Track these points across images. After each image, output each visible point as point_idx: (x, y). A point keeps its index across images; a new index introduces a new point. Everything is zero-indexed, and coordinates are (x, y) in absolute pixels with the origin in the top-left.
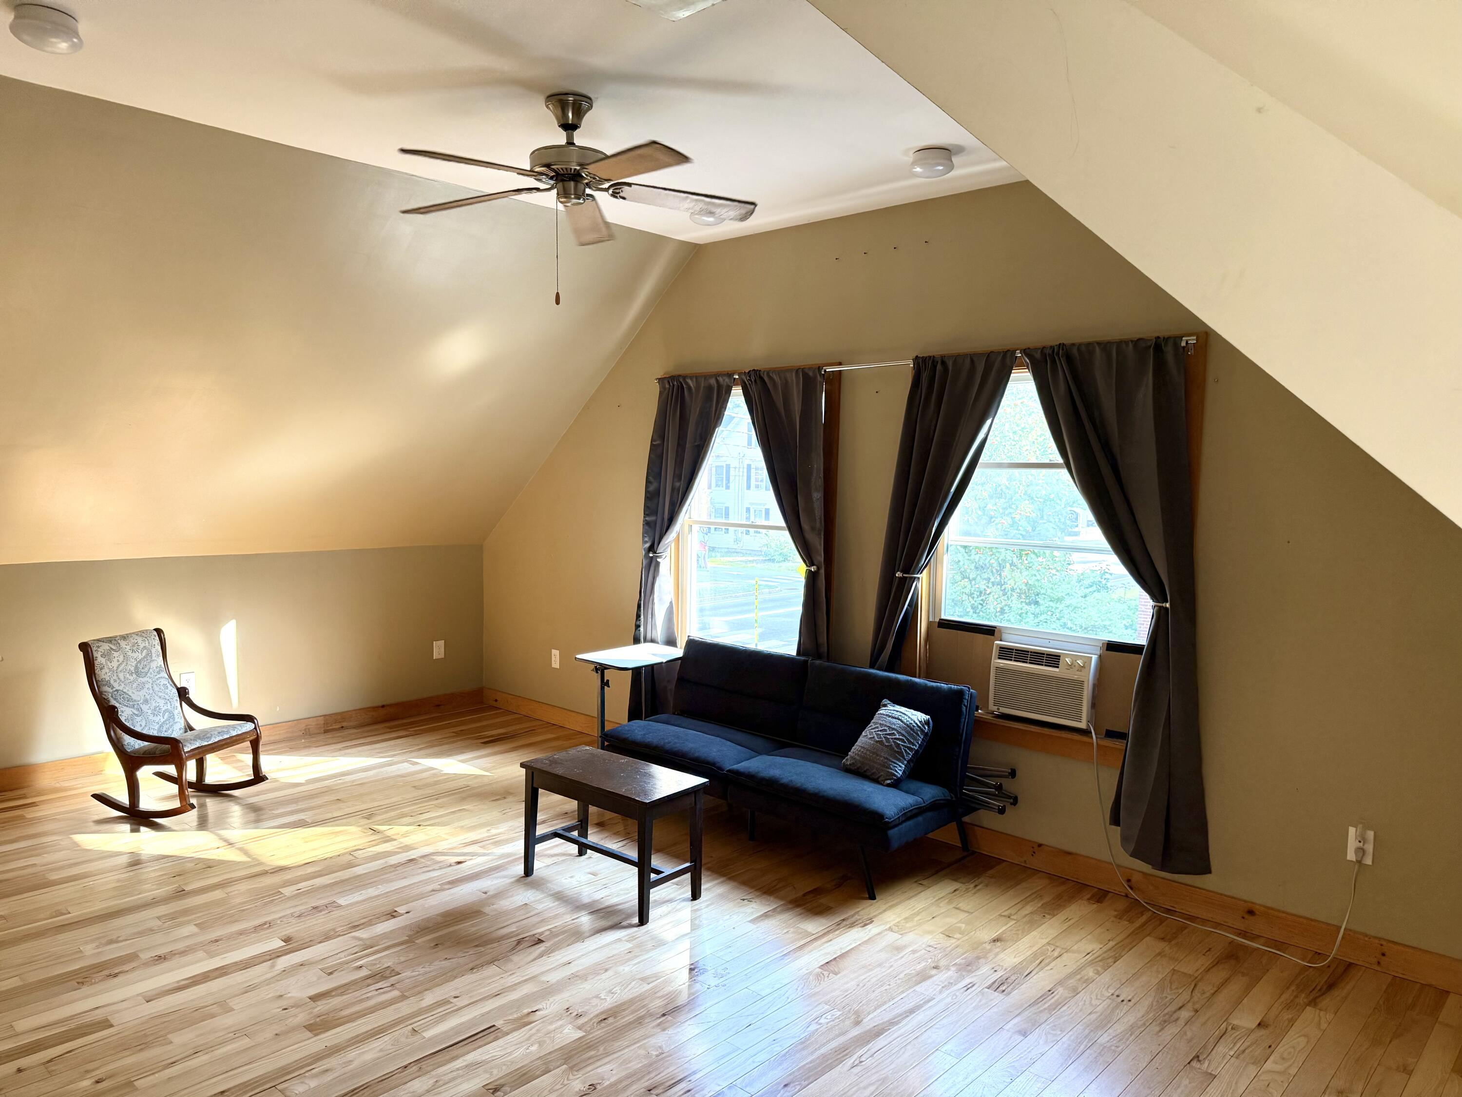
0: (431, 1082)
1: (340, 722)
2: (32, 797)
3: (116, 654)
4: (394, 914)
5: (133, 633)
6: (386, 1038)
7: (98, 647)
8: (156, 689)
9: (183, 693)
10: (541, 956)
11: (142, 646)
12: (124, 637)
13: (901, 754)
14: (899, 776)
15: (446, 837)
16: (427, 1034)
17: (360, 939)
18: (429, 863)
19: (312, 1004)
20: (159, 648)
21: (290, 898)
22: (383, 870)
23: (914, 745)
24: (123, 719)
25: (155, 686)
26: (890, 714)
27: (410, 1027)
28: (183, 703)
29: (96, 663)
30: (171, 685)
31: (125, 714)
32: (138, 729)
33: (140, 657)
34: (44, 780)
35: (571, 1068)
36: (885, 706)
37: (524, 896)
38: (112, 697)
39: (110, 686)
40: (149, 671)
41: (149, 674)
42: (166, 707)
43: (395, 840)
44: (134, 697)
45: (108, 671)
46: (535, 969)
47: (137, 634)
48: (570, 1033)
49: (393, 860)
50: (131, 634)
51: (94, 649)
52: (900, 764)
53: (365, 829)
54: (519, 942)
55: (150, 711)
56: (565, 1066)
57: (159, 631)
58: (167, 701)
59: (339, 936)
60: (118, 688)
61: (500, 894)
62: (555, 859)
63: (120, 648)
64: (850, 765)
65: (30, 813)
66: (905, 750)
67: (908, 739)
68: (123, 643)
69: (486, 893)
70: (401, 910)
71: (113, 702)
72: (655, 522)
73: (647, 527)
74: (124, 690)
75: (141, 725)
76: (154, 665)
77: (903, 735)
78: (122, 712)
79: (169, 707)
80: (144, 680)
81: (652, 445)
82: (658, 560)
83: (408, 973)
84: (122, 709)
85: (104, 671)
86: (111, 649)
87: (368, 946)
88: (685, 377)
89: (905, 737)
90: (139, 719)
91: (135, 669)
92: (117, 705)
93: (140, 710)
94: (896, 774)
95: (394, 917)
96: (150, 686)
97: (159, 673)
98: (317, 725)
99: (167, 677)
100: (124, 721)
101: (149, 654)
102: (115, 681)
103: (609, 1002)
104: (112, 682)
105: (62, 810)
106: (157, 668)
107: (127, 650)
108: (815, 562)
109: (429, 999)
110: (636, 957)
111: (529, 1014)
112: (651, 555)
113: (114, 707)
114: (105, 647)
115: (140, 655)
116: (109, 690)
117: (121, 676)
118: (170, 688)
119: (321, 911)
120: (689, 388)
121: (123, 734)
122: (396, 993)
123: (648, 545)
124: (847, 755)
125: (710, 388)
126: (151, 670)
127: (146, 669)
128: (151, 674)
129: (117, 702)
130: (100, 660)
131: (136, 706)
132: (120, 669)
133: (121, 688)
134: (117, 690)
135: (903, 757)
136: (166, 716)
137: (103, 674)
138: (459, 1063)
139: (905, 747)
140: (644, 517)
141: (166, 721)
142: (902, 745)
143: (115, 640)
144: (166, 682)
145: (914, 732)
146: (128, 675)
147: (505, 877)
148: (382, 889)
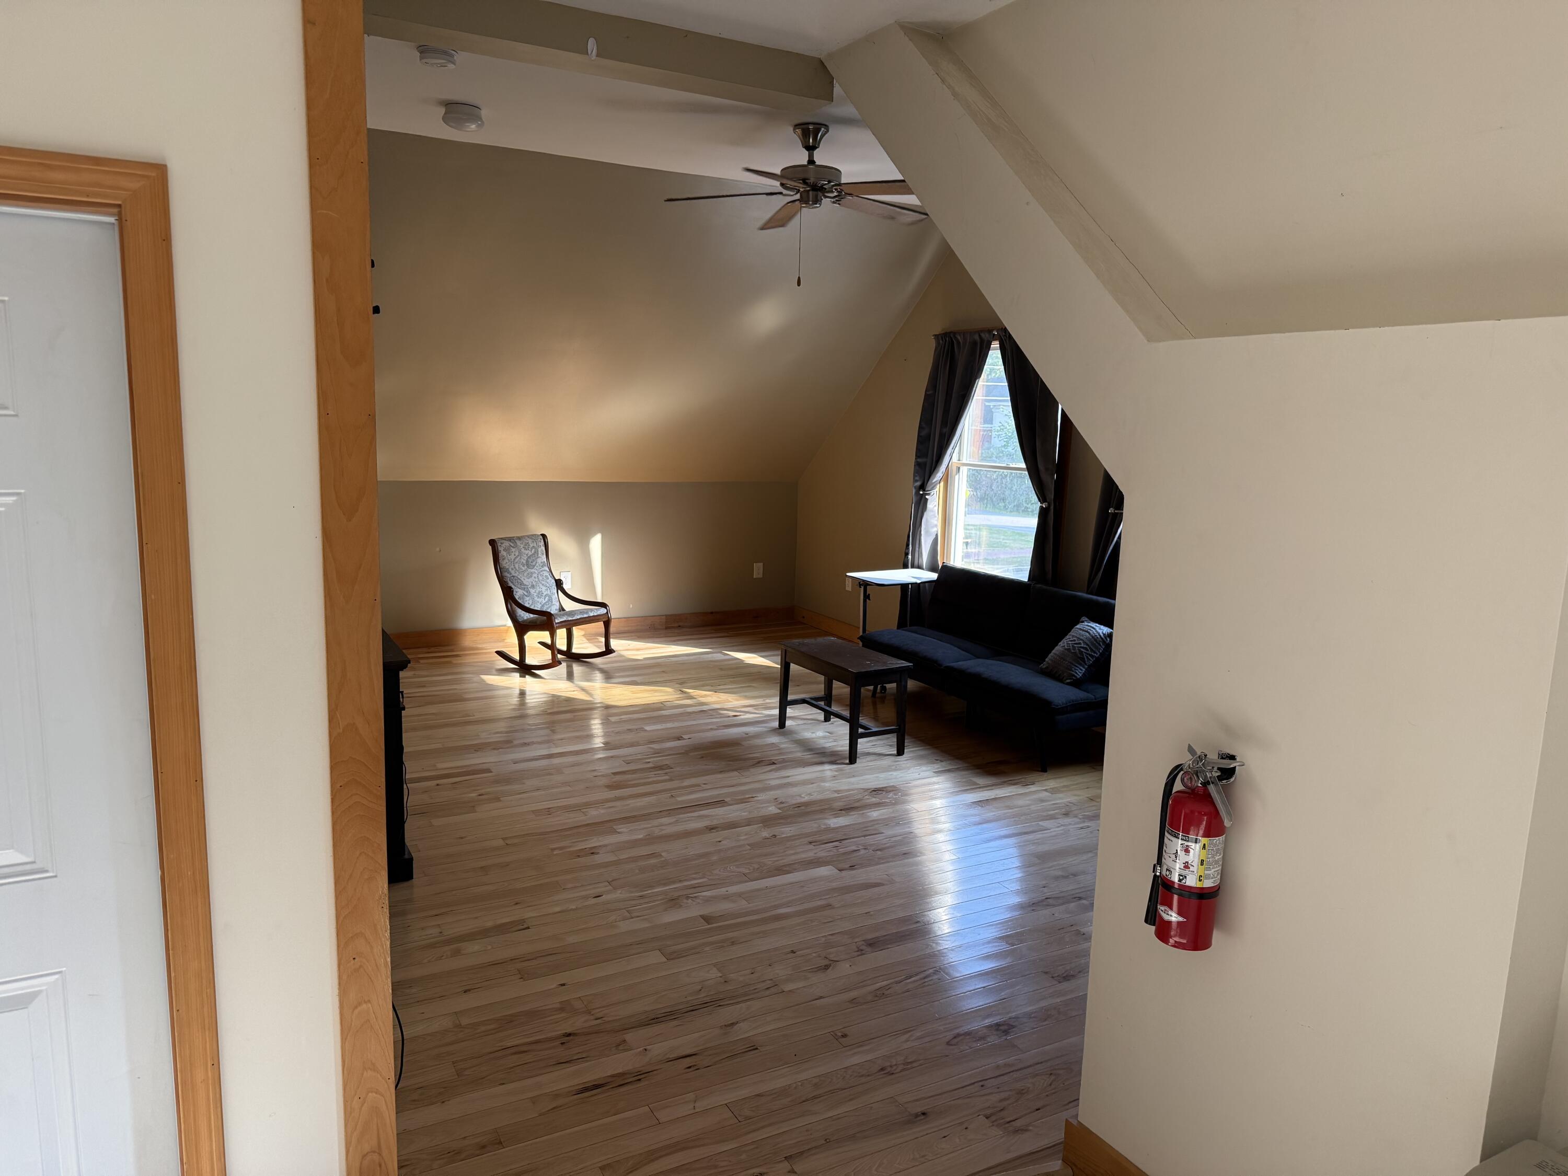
0: (675, 820)
1: (678, 622)
2: (457, 651)
3: (513, 550)
4: (680, 738)
5: (526, 536)
6: (655, 797)
7: (502, 543)
8: (541, 578)
9: (559, 584)
10: (771, 771)
11: (531, 546)
12: (519, 538)
13: (1083, 660)
14: (1078, 677)
15: (731, 700)
16: (679, 799)
17: (653, 748)
18: (714, 714)
19: (613, 776)
20: (544, 548)
21: (615, 723)
22: (681, 714)
23: (1095, 653)
24: (517, 597)
25: (540, 576)
26: (1082, 628)
27: (670, 794)
28: (559, 591)
29: (500, 555)
30: (551, 577)
31: (518, 593)
32: (527, 605)
33: (530, 553)
34: (467, 642)
35: (765, 826)
36: (1083, 622)
37: (774, 739)
38: (510, 580)
39: (509, 573)
40: (536, 564)
41: (535, 567)
42: (546, 593)
43: (695, 698)
44: (525, 582)
45: (508, 561)
46: (763, 777)
47: (528, 536)
48: (773, 810)
49: (690, 710)
50: (524, 536)
51: (499, 544)
52: (1081, 668)
53: (677, 690)
54: (759, 762)
55: (535, 594)
56: (761, 825)
57: (544, 536)
58: (549, 588)
59: (640, 745)
60: (514, 575)
61: (757, 736)
62: (805, 721)
63: (516, 546)
64: (1045, 668)
65: (455, 660)
66: (1087, 657)
67: (1090, 648)
68: (518, 542)
69: (747, 734)
70: (685, 737)
71: (511, 584)
72: (925, 464)
73: (917, 468)
74: (519, 577)
75: (529, 603)
76: (539, 561)
77: (1087, 645)
78: (516, 592)
79: (549, 593)
80: (532, 570)
81: (926, 395)
82: (927, 497)
83: (678, 769)
84: (516, 590)
85: (505, 562)
86: (511, 546)
87: (657, 752)
88: (955, 333)
89: (1089, 646)
90: (528, 598)
91: (526, 562)
92: (513, 586)
93: (528, 592)
94: (1076, 675)
95: (679, 740)
96: (536, 575)
97: (542, 567)
98: (660, 622)
99: (548, 570)
100: (517, 599)
101: (536, 552)
102: (512, 569)
103: (806, 799)
104: (510, 570)
105: (476, 660)
106: (541, 562)
107: (521, 547)
108: (1048, 500)
109: (687, 782)
110: (837, 780)
111: (749, 798)
112: (921, 493)
113: (511, 588)
114: (507, 544)
115: (530, 552)
116: (509, 575)
117: (517, 566)
118: (550, 578)
119: (632, 732)
120: (958, 342)
121: (517, 608)
122: (667, 777)
123: (918, 484)
124: (1045, 661)
125: (975, 343)
126: (537, 564)
127: (534, 563)
128: (537, 567)
129: (513, 584)
130: (502, 553)
131: (526, 589)
132: (516, 561)
133: (516, 575)
134: (513, 576)
135: (1084, 662)
136: (546, 599)
137: (504, 563)
138: (696, 814)
139: (1087, 654)
140: (916, 459)
141: (546, 602)
142: (1085, 652)
143: (513, 540)
144: (547, 574)
145: (1097, 643)
146: (521, 566)
147: (765, 727)
148: (676, 724)
